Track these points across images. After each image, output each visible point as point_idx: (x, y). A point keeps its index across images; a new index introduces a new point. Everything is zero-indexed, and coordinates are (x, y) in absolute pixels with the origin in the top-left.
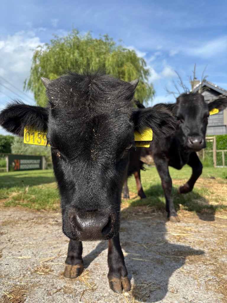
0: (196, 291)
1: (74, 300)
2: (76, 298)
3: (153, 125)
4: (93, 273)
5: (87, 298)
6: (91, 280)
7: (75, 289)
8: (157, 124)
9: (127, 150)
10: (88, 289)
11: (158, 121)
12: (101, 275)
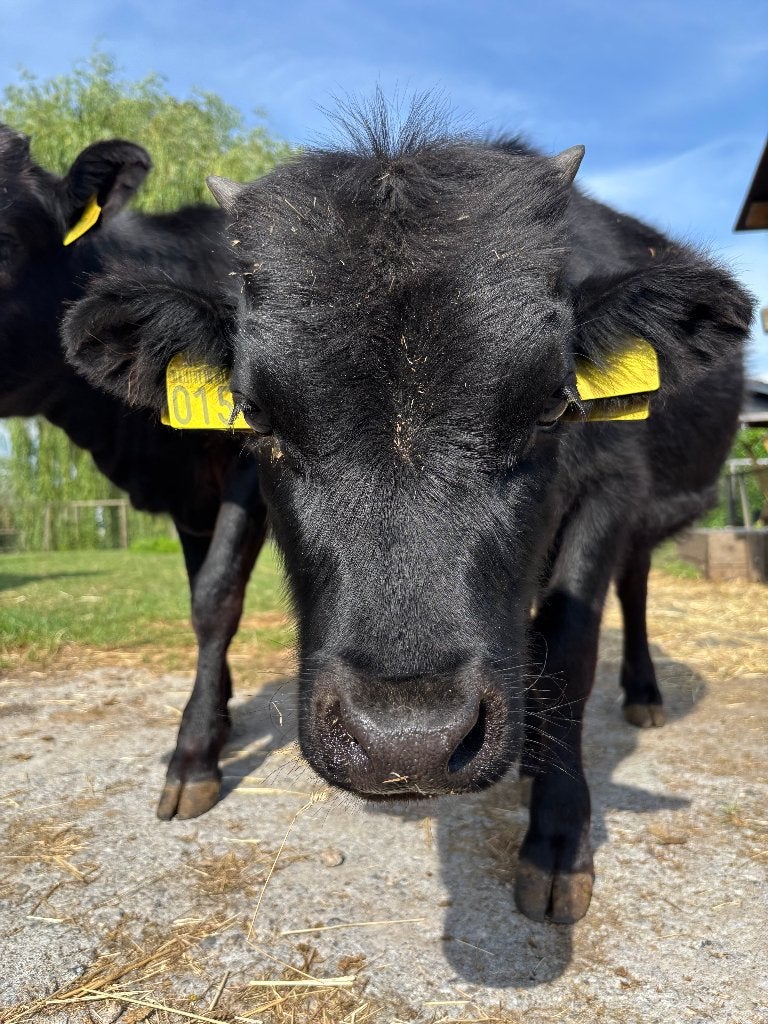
0: (416, 857)
1: (11, 912)
2: (22, 909)
3: (655, 328)
4: (94, 836)
5: (60, 905)
6: (83, 856)
7: (21, 886)
8: (675, 322)
9: (548, 424)
10: (68, 880)
11: (677, 311)
12: (121, 842)
